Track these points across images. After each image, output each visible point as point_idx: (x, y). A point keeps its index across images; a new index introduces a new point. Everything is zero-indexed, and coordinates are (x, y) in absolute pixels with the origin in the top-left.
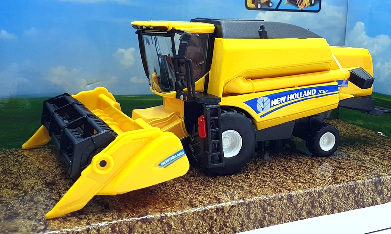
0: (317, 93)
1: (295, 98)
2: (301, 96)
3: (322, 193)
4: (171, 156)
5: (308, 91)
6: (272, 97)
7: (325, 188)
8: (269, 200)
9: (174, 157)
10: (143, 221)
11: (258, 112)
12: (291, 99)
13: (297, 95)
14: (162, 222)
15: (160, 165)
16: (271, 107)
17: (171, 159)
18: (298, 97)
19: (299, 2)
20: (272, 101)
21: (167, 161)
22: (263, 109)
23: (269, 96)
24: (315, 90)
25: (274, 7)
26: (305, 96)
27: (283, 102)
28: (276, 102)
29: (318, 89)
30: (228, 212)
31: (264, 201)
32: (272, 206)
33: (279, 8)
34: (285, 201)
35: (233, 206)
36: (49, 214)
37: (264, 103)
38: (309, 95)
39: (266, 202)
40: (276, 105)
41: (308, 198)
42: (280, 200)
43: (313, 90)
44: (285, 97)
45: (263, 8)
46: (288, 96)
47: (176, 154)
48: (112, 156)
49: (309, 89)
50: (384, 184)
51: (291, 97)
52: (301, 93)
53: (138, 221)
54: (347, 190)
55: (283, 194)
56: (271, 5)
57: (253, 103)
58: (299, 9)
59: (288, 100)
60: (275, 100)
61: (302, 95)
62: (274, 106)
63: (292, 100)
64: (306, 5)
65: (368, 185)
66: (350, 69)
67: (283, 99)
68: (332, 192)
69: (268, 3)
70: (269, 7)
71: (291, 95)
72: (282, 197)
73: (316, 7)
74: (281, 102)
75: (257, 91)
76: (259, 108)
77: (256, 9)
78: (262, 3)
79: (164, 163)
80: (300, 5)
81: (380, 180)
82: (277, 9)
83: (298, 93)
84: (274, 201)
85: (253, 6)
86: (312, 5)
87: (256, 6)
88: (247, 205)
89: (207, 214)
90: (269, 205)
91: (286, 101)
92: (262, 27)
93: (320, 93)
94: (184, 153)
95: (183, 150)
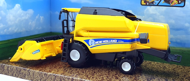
0: (117, 42)
1: (106, 42)
2: (109, 42)
6: (96, 40)
8: (64, 77)
10: (24, 69)
11: (89, 45)
12: (104, 42)
13: (107, 41)
14: (28, 72)
15: (32, 53)
16: (95, 44)
17: (36, 52)
18: (108, 42)
19: (171, 2)
20: (96, 42)
22: (92, 44)
23: (94, 40)
25: (156, 4)
26: (111, 42)
27: (100, 43)
28: (97, 42)
29: (118, 40)
30: (48, 76)
31: (62, 77)
32: (64, 80)
33: (159, 5)
34: (70, 80)
35: (50, 75)
36: (10, 61)
37: (92, 42)
38: (113, 42)
39: (62, 78)
40: (98, 44)
42: (68, 79)
43: (115, 40)
45: (150, 4)
46: (103, 41)
49: (114, 39)
51: (105, 41)
52: (109, 40)
53: (23, 69)
55: (70, 77)
56: (154, 3)
57: (87, 41)
58: (171, 5)
59: (103, 42)
61: (110, 41)
62: (96, 44)
63: (105, 43)
64: (175, 3)
67: (101, 42)
69: (153, 2)
70: (153, 4)
71: (104, 41)
72: (69, 78)
73: (182, 4)
76: (90, 44)
77: (146, 5)
78: (150, 2)
79: (33, 53)
80: (171, 3)
82: (157, 5)
83: (108, 40)
84: (66, 78)
85: (145, 4)
86: (179, 3)
87: (146, 4)
88: (55, 76)
89: (41, 74)
90: (63, 79)
91: (102, 43)
92: (96, 10)
93: (119, 42)
94: (39, 51)
95: (39, 50)
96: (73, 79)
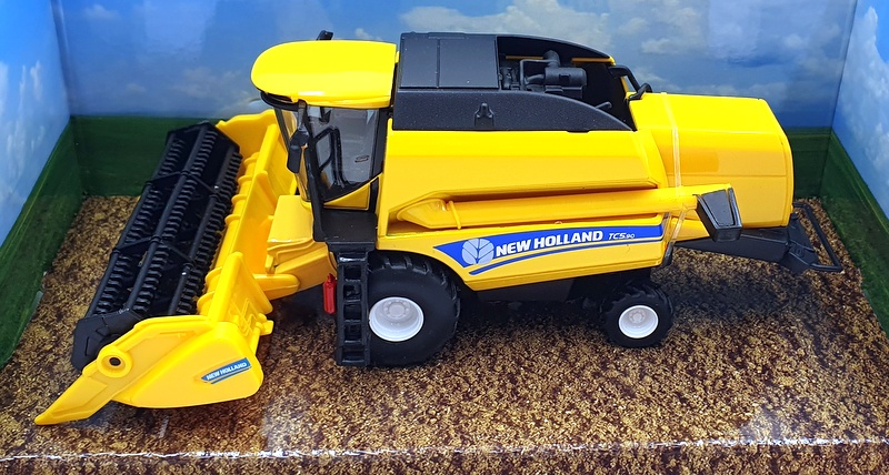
0: (605, 238)
1: (553, 244)
2: (566, 241)
3: (531, 459)
5: (584, 234)
7: (541, 450)
8: (413, 457)
9: (229, 370)
10: (172, 460)
11: (465, 265)
12: (542, 246)
13: (556, 240)
14: (203, 467)
15: (204, 378)
16: (495, 257)
17: (224, 371)
21: (218, 374)
22: (477, 260)
23: (491, 239)
24: (601, 233)
26: (576, 243)
27: (523, 251)
28: (508, 248)
29: (607, 231)
30: (325, 467)
31: (401, 457)
32: (418, 468)
34: (446, 464)
35: (336, 459)
36: (39, 419)
37: (478, 250)
38: (587, 241)
39: (404, 461)
40: (508, 254)
41: (497, 463)
42: (435, 460)
43: (595, 233)
44: (529, 241)
46: (536, 240)
47: (233, 365)
48: (128, 352)
49: (587, 230)
50: (685, 457)
51: (544, 242)
52: (566, 236)
53: (163, 459)
54: (592, 459)
55: (444, 450)
57: (455, 249)
59: (536, 246)
60: (505, 246)
61: (570, 239)
62: (502, 255)
63: (546, 247)
65: (645, 456)
66: (700, 192)
67: (525, 245)
68: (555, 459)
71: (543, 239)
72: (441, 455)
74: (520, 249)
75: (464, 225)
79: (211, 376)
81: (679, 449)
83: (559, 237)
84: (422, 460)
88: (365, 461)
89: (285, 465)
90: (410, 465)
91: (531, 248)
92: (484, 109)
93: (612, 239)
94: (248, 364)
95: (245, 360)
96: (458, 459)
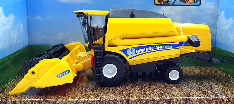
0: (164, 48)
1: (151, 50)
2: (154, 49)
3: (148, 101)
4: (63, 73)
5: (159, 46)
6: (136, 49)
7: (151, 99)
8: (115, 101)
9: (64, 73)
10: (46, 101)
11: (128, 56)
12: (148, 50)
13: (151, 48)
14: (55, 103)
15: (57, 76)
16: (136, 54)
17: (63, 74)
18: (152, 49)
19: (186, 1)
20: (136, 51)
21: (61, 75)
22: (131, 54)
23: (134, 48)
24: (163, 46)
25: (171, 4)
26: (157, 49)
27: (143, 52)
28: (139, 51)
29: (165, 46)
30: (90, 103)
31: (112, 101)
33: (174, 4)
34: (124, 103)
35: (93, 101)
36: (10, 93)
37: (131, 51)
38: (159, 49)
39: (113, 101)
40: (139, 53)
41: (139, 102)
42: (121, 101)
43: (162, 46)
44: (144, 49)
45: (164, 4)
46: (146, 48)
47: (65, 72)
48: (37, 70)
49: (160, 45)
50: (192, 101)
51: (148, 49)
52: (154, 47)
53: (44, 101)
54: (165, 101)
55: (124, 99)
56: (169, 3)
57: (125, 51)
58: (187, 4)
59: (146, 50)
60: (138, 50)
61: (155, 48)
62: (137, 53)
63: (149, 50)
64: (191, 2)
65: (180, 101)
66: (188, 36)
67: (143, 50)
68: (155, 101)
69: (167, 2)
70: (168, 3)
72: (123, 100)
73: (198, 3)
74: (142, 51)
75: (128, 45)
76: (128, 53)
77: (161, 5)
78: (164, 2)
80: (187, 2)
81: (189, 99)
82: (173, 5)
83: (152, 47)
84: (118, 101)
85: (159, 3)
86: (195, 2)
87: (161, 3)
88: (101, 102)
89: (79, 103)
90: (114, 103)
91: (145, 51)
92: (132, 12)
93: (166, 48)
94: (70, 72)
95: (69, 70)
96: (128, 101)
